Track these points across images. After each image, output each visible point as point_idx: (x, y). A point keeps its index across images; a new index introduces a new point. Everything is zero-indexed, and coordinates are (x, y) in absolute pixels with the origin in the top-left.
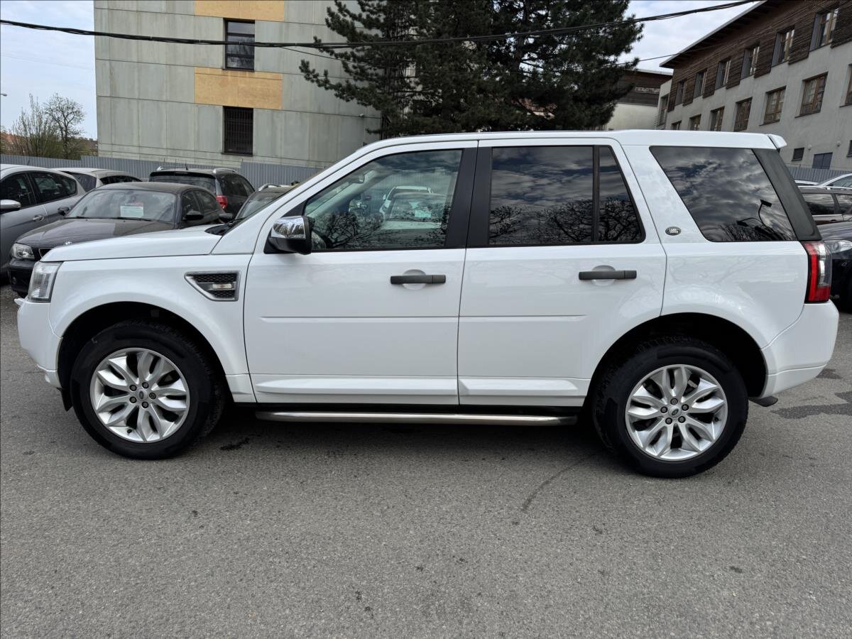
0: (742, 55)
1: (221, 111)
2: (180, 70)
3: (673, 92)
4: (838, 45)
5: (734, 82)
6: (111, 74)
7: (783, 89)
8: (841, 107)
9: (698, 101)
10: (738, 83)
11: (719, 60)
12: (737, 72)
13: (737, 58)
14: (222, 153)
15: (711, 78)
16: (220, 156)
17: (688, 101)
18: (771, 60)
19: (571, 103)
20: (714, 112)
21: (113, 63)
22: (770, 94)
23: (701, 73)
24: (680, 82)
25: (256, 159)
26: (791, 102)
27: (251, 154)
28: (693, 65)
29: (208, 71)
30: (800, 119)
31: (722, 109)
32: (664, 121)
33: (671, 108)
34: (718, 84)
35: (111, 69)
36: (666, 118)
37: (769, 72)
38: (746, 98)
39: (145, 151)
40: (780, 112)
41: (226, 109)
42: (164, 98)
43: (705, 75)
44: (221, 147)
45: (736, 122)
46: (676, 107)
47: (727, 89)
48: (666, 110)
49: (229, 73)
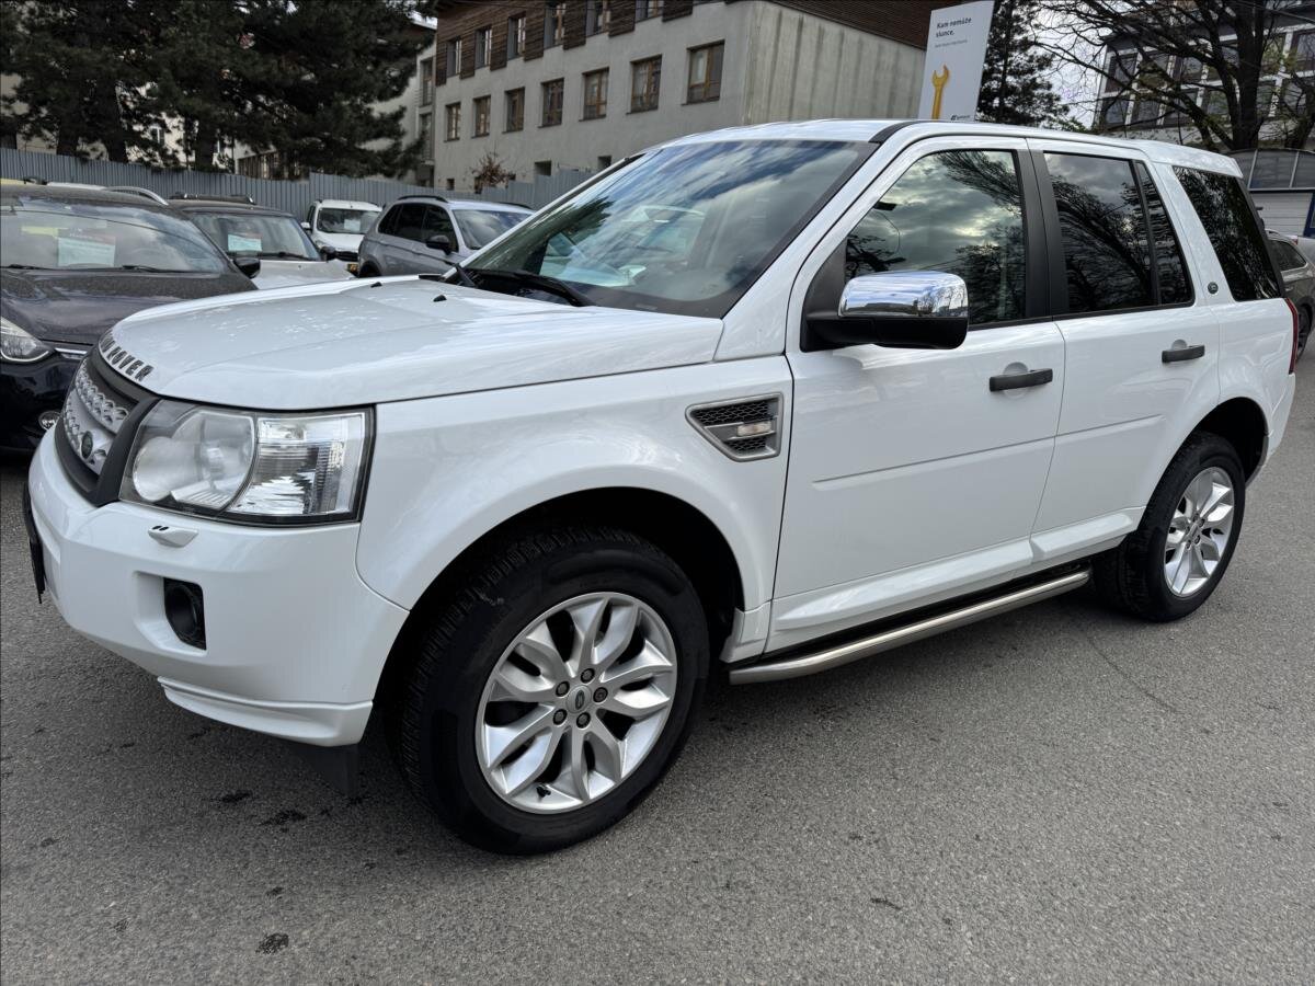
0: (541, 13)
3: (440, 56)
4: (672, 19)
5: (534, 52)
7: (606, 70)
8: (683, 105)
9: (483, 74)
10: (540, 55)
11: (508, 14)
12: (536, 37)
13: (535, 15)
15: (499, 40)
17: (468, 72)
18: (584, 28)
19: (352, 54)
20: (510, 94)
22: (588, 75)
23: (482, 31)
24: (450, 41)
26: (619, 90)
28: (469, 17)
30: (634, 116)
31: (521, 91)
32: (429, 100)
33: (441, 80)
34: (510, 52)
36: (433, 94)
37: (583, 43)
38: (555, 78)
40: (605, 103)
43: (489, 34)
45: (544, 113)
46: (449, 80)
47: (526, 60)
48: (430, 83)
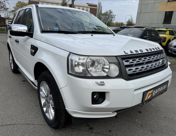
1: (164, 13)
2: (156, 4)
6: (141, 8)
14: (163, 24)
16: (162, 25)
21: (142, 5)
25: (171, 25)
27: (170, 23)
29: (163, 3)
35: (141, 6)
39: (144, 24)
41: (166, 12)
42: (151, 12)
44: (162, 22)
49: (169, 2)
